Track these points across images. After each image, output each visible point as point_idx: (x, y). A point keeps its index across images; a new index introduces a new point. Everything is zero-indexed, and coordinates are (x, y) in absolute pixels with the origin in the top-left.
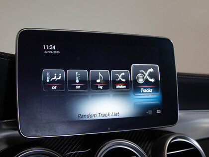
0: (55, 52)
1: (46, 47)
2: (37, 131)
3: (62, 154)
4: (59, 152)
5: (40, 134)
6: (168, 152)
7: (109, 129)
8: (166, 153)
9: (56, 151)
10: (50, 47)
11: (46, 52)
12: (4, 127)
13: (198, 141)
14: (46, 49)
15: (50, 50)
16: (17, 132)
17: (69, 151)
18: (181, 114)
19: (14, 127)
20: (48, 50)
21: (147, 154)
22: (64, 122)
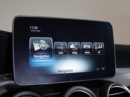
0: (37, 31)
1: (32, 28)
2: (26, 81)
3: (42, 96)
4: (40, 95)
5: (28, 83)
6: (109, 94)
7: (72, 79)
8: (108, 95)
9: (38, 93)
10: (34, 28)
11: (32, 31)
12: (5, 78)
13: (128, 87)
14: (32, 29)
15: (34, 30)
16: (13, 82)
17: (46, 94)
18: (117, 70)
19: (11, 79)
20: (33, 30)
21: (96, 95)
22: (43, 75)
